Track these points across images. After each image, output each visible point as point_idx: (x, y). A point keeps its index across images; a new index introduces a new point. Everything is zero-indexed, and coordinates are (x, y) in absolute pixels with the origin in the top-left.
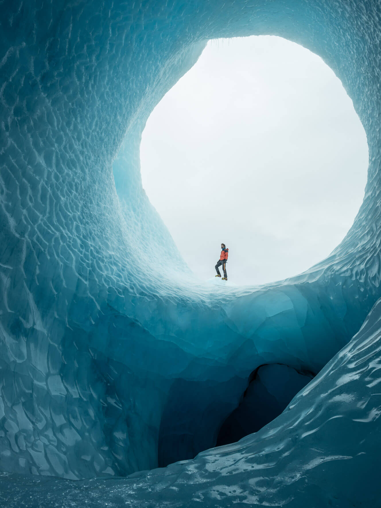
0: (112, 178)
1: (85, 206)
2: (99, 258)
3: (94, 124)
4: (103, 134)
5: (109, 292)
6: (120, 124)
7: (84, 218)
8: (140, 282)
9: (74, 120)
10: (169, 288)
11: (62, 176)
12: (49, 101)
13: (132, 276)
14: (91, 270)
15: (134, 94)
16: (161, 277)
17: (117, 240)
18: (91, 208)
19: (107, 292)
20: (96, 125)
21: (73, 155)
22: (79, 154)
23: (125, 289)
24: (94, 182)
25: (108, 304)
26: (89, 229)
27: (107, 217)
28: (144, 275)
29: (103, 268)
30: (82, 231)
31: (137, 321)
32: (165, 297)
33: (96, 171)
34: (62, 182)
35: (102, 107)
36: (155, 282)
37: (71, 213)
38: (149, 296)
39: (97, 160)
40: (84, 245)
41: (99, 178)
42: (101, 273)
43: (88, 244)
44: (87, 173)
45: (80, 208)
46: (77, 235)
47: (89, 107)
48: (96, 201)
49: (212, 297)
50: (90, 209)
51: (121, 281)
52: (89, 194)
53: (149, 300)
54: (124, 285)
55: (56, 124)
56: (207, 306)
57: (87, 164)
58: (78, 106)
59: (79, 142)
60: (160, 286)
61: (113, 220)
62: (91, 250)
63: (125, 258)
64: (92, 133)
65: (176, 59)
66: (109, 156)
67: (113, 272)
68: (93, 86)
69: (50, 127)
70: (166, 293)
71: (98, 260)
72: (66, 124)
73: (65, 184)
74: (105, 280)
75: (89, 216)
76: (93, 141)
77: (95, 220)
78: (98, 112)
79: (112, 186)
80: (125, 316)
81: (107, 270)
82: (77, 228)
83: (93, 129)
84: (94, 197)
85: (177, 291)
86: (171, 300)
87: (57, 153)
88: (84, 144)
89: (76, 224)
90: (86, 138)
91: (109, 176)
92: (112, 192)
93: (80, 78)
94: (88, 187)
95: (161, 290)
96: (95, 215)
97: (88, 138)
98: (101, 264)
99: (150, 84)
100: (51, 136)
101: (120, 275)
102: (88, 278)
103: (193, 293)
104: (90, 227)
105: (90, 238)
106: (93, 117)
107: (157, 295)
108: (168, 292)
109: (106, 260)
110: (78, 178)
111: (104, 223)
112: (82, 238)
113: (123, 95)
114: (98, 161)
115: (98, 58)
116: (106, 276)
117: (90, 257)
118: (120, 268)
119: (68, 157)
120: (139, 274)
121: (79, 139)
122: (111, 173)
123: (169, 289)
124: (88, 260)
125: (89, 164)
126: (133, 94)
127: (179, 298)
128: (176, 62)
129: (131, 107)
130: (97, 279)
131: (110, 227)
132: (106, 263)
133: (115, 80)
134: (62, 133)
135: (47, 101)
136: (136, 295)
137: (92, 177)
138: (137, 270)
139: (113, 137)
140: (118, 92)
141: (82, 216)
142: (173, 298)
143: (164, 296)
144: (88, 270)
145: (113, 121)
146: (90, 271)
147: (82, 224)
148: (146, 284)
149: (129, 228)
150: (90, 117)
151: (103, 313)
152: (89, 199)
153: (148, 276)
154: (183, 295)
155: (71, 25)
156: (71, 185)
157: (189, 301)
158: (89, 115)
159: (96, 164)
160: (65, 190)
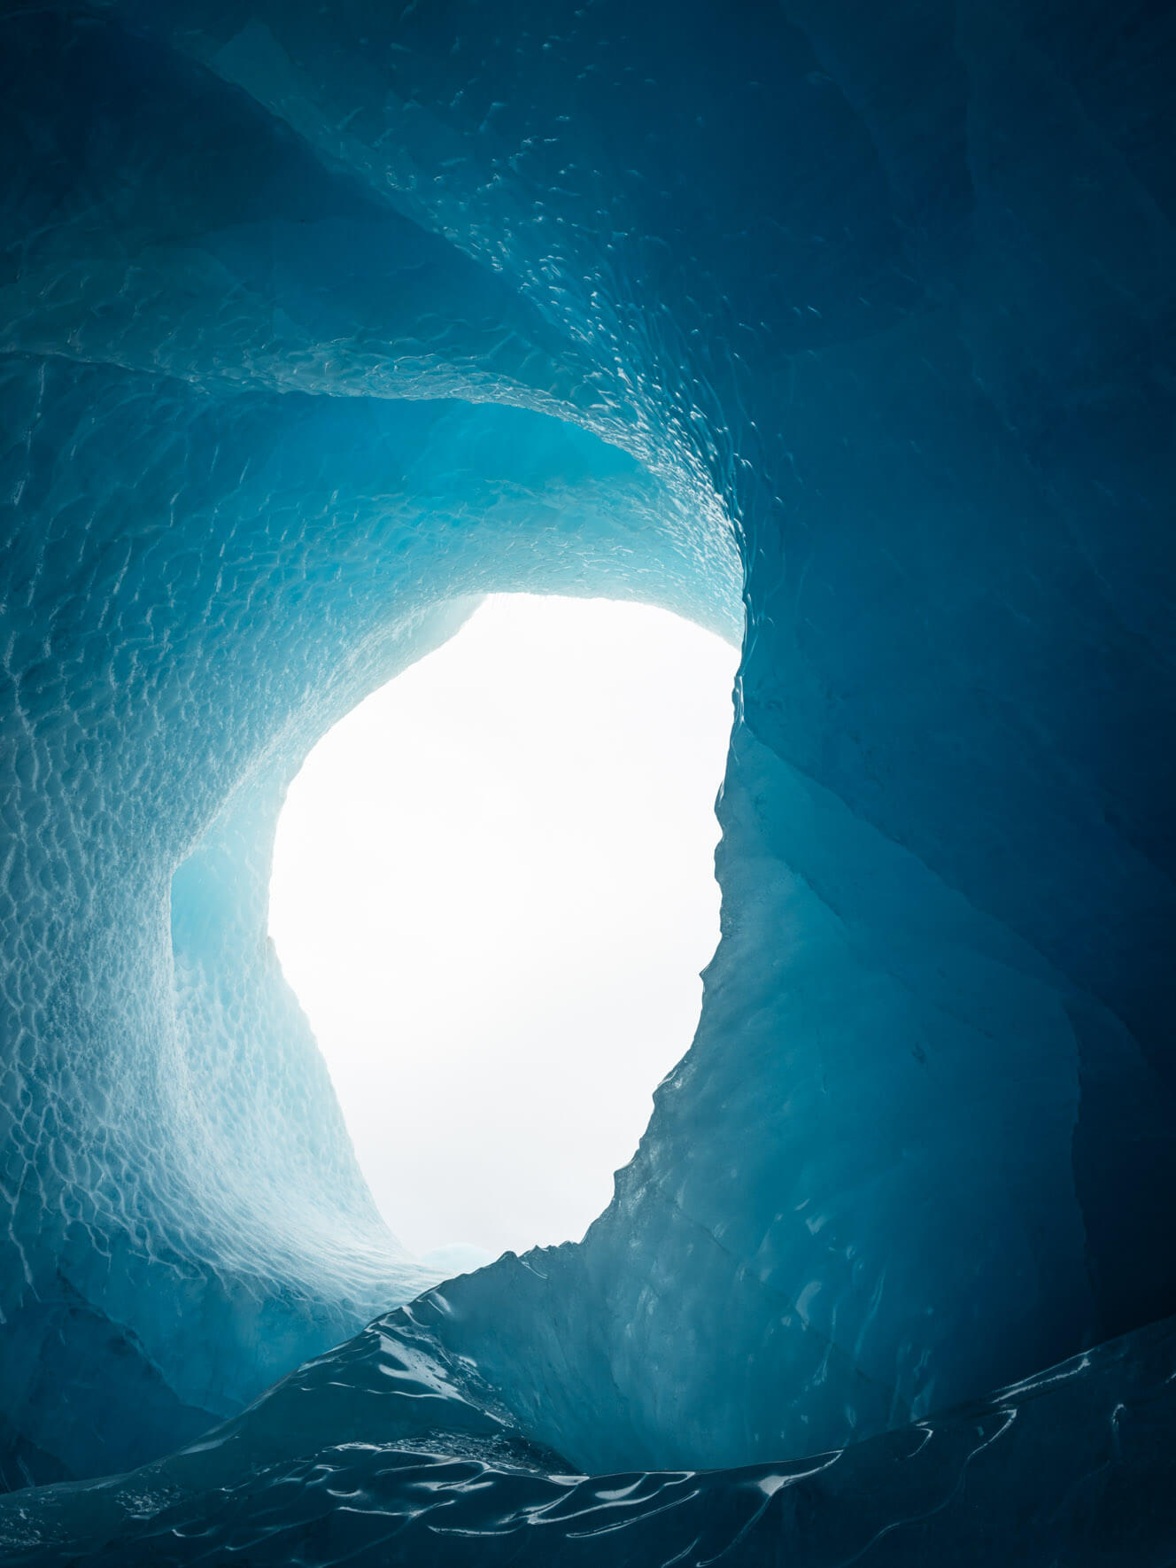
0: (163, 911)
1: (64, 987)
2: (68, 1136)
3: (139, 774)
4: (160, 800)
5: (69, 1236)
6: (215, 777)
7: (51, 1019)
8: (172, 1219)
9: (86, 766)
10: (256, 1250)
11: (19, 905)
12: (31, 726)
13: (153, 1198)
14: (35, 1166)
15: (266, 707)
16: (246, 1214)
17: (136, 1088)
18: (80, 993)
19: (65, 1235)
20: (143, 779)
21: (64, 852)
22: (80, 849)
23: (121, 1236)
24: (107, 924)
25: (59, 1272)
26: (60, 1051)
27: (122, 1019)
28: (191, 1200)
29: (71, 1164)
30: (37, 1053)
31: (132, 1334)
32: (234, 1273)
33: (118, 893)
34: (15, 919)
35: (169, 736)
36: (219, 1227)
37: (19, 1003)
38: (184, 1266)
39: (127, 864)
40: (34, 1093)
41: (125, 913)
42: (62, 1177)
43: (45, 1090)
44: (92, 898)
45: (47, 992)
46: (22, 1064)
47: (132, 738)
48: (99, 976)
49: (381, 1293)
50: (77, 994)
51: (114, 1209)
52: (83, 953)
53: (182, 1277)
54: (119, 1221)
55: (35, 776)
56: (357, 1320)
57: (97, 874)
58: (104, 736)
59: (87, 818)
60: (231, 1239)
61: (139, 1030)
62: (50, 1110)
63: (146, 1143)
64: (128, 799)
65: (396, 629)
66: (168, 853)
67: (98, 1179)
68: (152, 693)
69: (18, 783)
70: (244, 1265)
71: (62, 1141)
72: (63, 777)
73: (23, 925)
74: (68, 1202)
75: (68, 1015)
76: (126, 815)
77: (82, 1025)
78: (156, 748)
79: (159, 934)
80: (100, 1315)
81: (81, 1169)
82: (27, 1043)
83: (132, 788)
84: (95, 963)
85: (280, 1263)
86: (249, 1284)
87: (20, 845)
88: (100, 824)
89: (26, 1033)
90: (110, 811)
91: (155, 907)
92: (154, 950)
93: (121, 675)
94: (87, 937)
95: (230, 1252)
96: (86, 1012)
97: (115, 808)
98: (70, 1154)
99: (314, 684)
100: (16, 805)
101: (117, 1191)
102: (20, 1189)
103: (327, 1274)
104: (64, 1045)
105: (55, 1076)
106: (140, 759)
107: (212, 1263)
108: (250, 1263)
109: (84, 1145)
110: (64, 910)
111: (109, 1038)
112: (33, 1073)
113: (232, 711)
114: (132, 866)
115: (177, 634)
116: (75, 1188)
117: (41, 1130)
118: (123, 1169)
119: (49, 856)
120: (175, 1195)
121: (88, 812)
122: (164, 899)
123: (253, 1252)
124: (34, 1137)
125: (104, 876)
126: (263, 706)
127: (277, 1284)
128: (395, 636)
129: (251, 735)
130: (44, 1196)
131: (124, 1049)
132: (83, 1152)
133: (214, 678)
134: (46, 797)
135: (26, 724)
136: (147, 1255)
137: (104, 907)
138: (172, 1183)
139: (187, 808)
140: (221, 704)
141: (50, 1012)
142: (257, 1282)
143: (231, 1269)
144: (26, 1165)
145: (193, 770)
146: (31, 1169)
147: (41, 1035)
148: (188, 1227)
149: (196, 1052)
150: (130, 761)
151: (37, 1296)
152: (81, 968)
153: (201, 1207)
154: (292, 1278)
155: (125, 569)
156: (38, 929)
157: (306, 1297)
158: (128, 757)
159: (122, 875)
160: (18, 941)
